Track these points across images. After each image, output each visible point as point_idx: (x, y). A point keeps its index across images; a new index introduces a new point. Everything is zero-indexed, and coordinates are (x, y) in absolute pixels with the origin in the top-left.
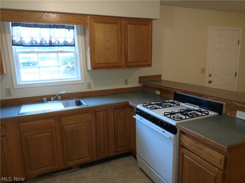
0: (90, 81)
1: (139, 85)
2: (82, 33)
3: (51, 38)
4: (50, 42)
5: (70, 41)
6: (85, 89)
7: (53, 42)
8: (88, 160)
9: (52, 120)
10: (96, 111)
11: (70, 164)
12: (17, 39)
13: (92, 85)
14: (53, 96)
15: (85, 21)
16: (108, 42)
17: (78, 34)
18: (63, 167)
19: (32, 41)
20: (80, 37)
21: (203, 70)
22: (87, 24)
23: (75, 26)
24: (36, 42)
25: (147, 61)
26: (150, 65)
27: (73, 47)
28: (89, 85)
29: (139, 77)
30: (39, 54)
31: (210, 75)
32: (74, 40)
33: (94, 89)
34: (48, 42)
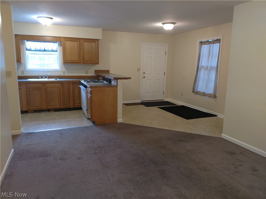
0: (64, 70)
1: (95, 75)
2: (60, 45)
3: (45, 47)
4: (45, 49)
5: (55, 49)
6: (62, 74)
7: (46, 49)
8: (58, 107)
9: (41, 85)
10: (63, 83)
11: (49, 107)
12: (28, 48)
13: (66, 72)
14: (44, 76)
15: (60, 40)
16: (72, 50)
17: (59, 46)
18: (45, 109)
19: (35, 48)
20: (60, 47)
21: (139, 70)
22: (62, 41)
23: (57, 42)
24: (37, 49)
25: (96, 61)
26: (98, 63)
27: (57, 52)
28: (64, 72)
29: (95, 70)
30: (39, 55)
31: (144, 73)
32: (57, 48)
33: (67, 74)
34: (43, 49)
